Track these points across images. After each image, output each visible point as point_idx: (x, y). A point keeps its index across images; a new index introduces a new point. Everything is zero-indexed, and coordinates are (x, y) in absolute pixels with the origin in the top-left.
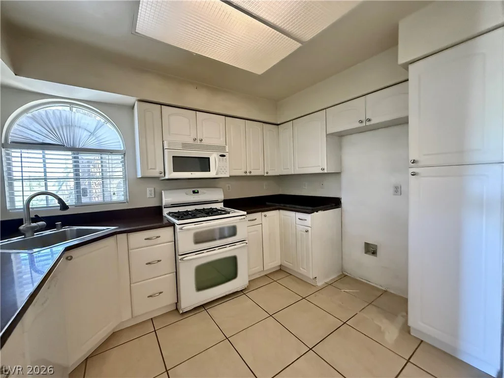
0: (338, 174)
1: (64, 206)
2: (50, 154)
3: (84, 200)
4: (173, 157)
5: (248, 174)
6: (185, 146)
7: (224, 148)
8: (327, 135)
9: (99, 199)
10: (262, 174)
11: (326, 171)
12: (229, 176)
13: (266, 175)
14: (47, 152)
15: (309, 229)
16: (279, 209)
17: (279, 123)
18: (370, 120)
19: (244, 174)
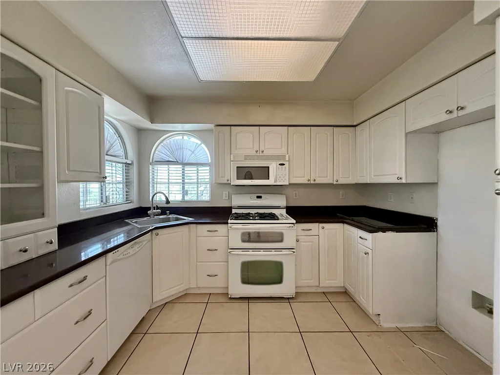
0: (434, 185)
1: (168, 202)
2: (172, 167)
3: (187, 198)
4: (237, 167)
5: (312, 182)
6: (247, 157)
7: (284, 157)
8: (407, 134)
9: (195, 198)
10: (331, 182)
11: (404, 181)
12: (288, 184)
13: (335, 183)
14: (170, 166)
15: (370, 251)
16: (343, 222)
17: (355, 124)
18: (462, 108)
19: (307, 182)
